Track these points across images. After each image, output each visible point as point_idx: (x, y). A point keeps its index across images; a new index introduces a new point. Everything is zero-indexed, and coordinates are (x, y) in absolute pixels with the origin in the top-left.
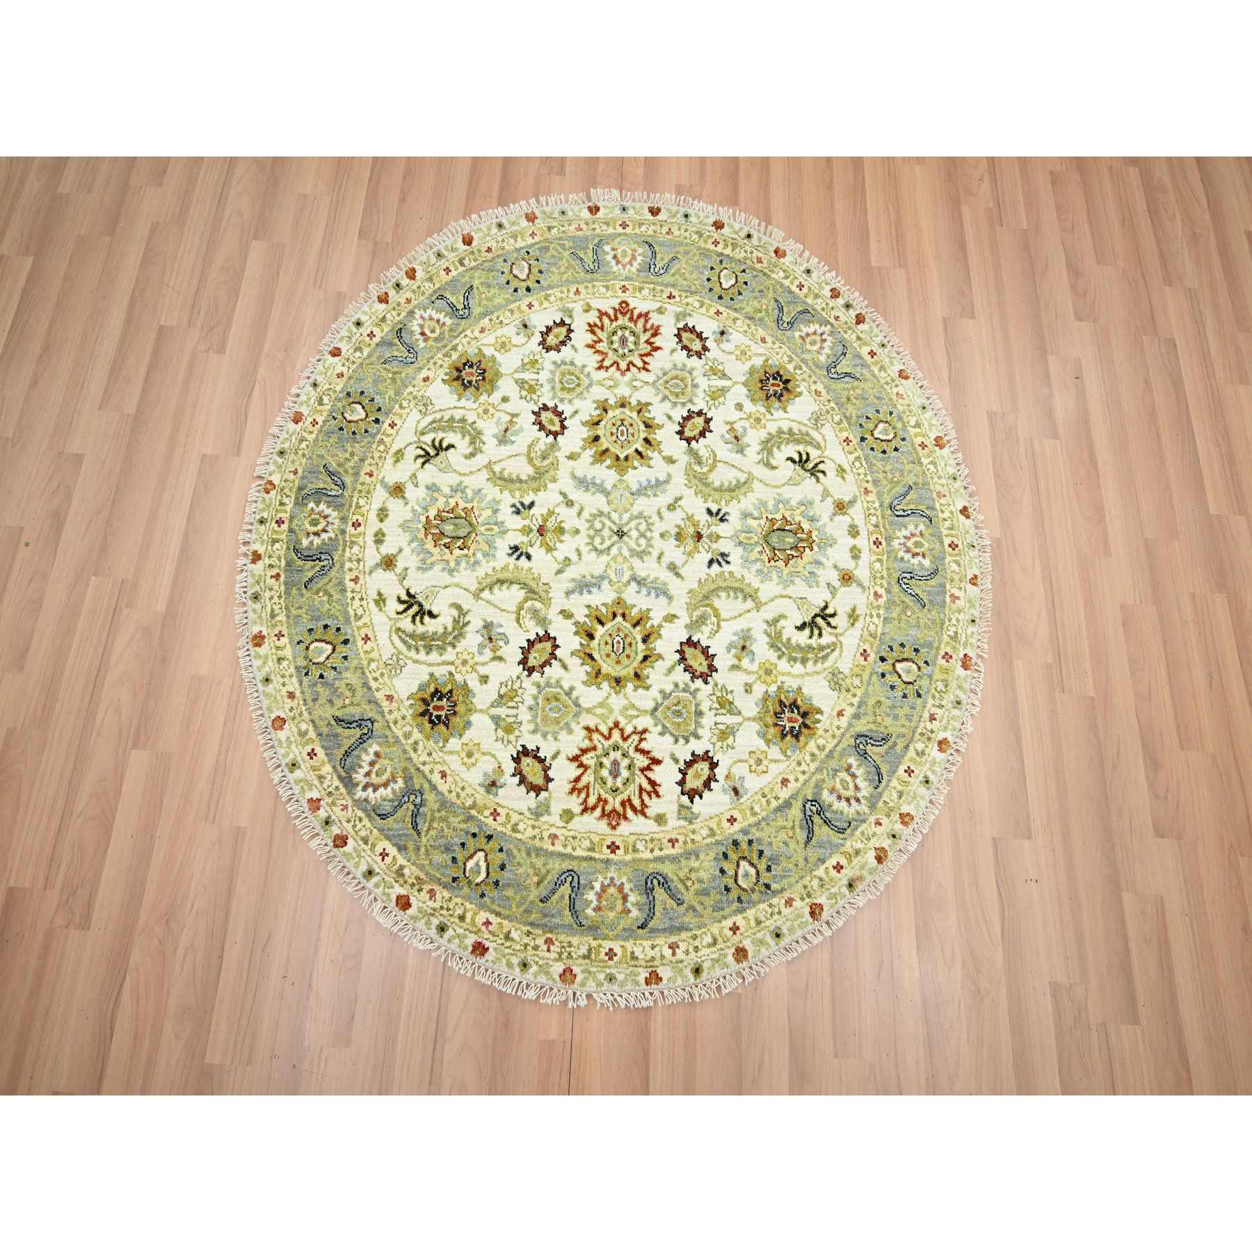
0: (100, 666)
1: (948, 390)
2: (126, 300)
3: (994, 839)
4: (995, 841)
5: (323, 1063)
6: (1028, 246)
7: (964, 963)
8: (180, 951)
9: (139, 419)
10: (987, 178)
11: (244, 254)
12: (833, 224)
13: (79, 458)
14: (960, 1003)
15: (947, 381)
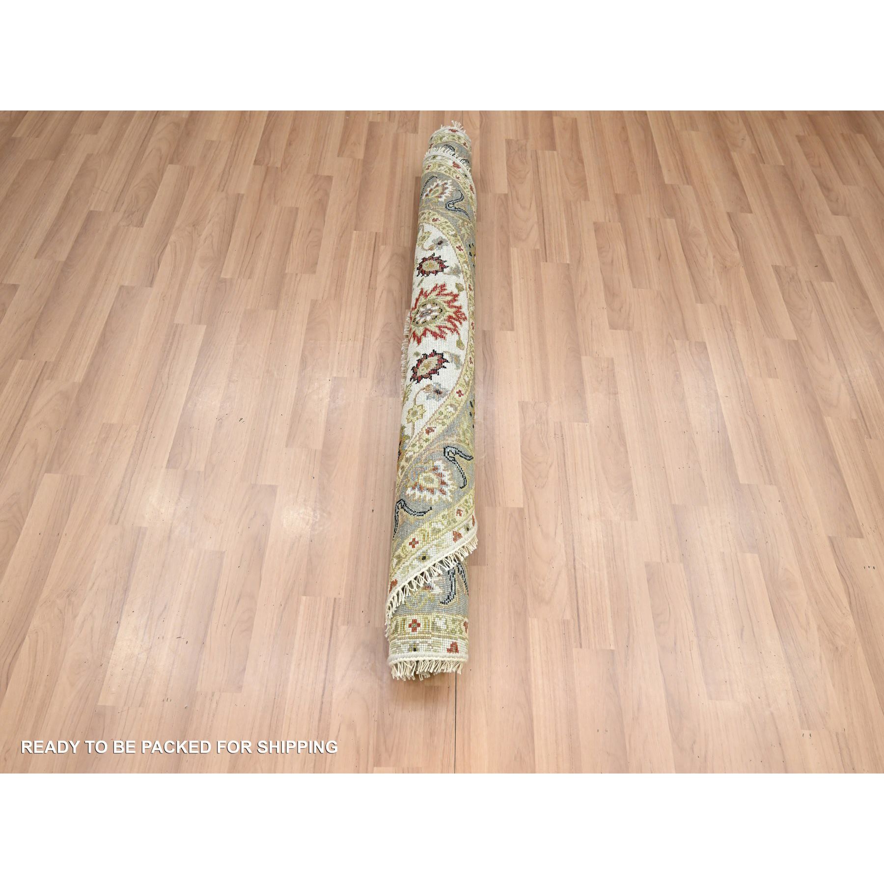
0: (21, 417)
1: (738, 253)
2: (64, 196)
3: (829, 538)
4: (831, 540)
5: (214, 705)
6: (787, 176)
7: (819, 628)
8: (79, 619)
9: (68, 264)
10: (747, 138)
11: (161, 172)
12: (632, 161)
13: (15, 287)
14: (821, 657)
15: (736, 247)
